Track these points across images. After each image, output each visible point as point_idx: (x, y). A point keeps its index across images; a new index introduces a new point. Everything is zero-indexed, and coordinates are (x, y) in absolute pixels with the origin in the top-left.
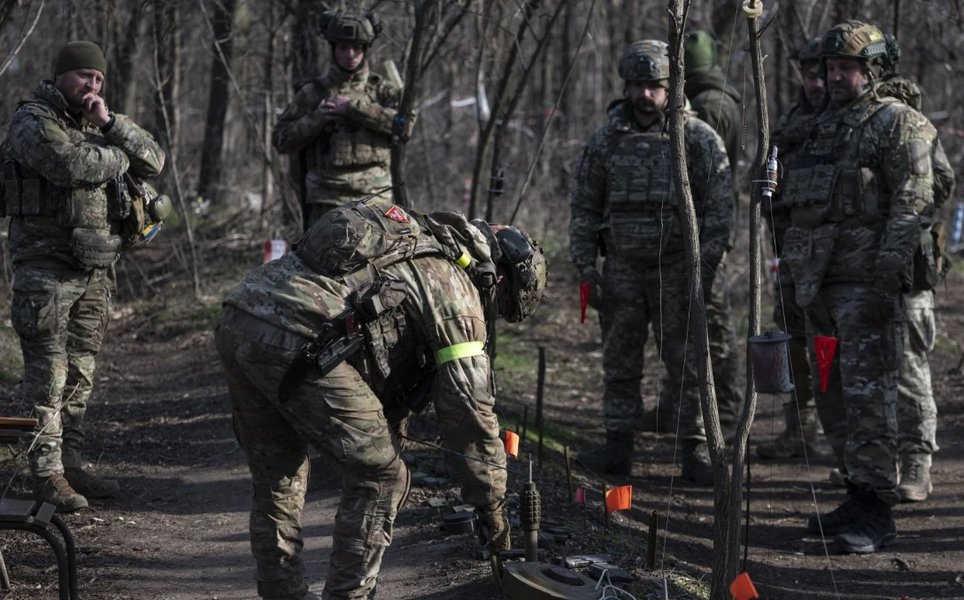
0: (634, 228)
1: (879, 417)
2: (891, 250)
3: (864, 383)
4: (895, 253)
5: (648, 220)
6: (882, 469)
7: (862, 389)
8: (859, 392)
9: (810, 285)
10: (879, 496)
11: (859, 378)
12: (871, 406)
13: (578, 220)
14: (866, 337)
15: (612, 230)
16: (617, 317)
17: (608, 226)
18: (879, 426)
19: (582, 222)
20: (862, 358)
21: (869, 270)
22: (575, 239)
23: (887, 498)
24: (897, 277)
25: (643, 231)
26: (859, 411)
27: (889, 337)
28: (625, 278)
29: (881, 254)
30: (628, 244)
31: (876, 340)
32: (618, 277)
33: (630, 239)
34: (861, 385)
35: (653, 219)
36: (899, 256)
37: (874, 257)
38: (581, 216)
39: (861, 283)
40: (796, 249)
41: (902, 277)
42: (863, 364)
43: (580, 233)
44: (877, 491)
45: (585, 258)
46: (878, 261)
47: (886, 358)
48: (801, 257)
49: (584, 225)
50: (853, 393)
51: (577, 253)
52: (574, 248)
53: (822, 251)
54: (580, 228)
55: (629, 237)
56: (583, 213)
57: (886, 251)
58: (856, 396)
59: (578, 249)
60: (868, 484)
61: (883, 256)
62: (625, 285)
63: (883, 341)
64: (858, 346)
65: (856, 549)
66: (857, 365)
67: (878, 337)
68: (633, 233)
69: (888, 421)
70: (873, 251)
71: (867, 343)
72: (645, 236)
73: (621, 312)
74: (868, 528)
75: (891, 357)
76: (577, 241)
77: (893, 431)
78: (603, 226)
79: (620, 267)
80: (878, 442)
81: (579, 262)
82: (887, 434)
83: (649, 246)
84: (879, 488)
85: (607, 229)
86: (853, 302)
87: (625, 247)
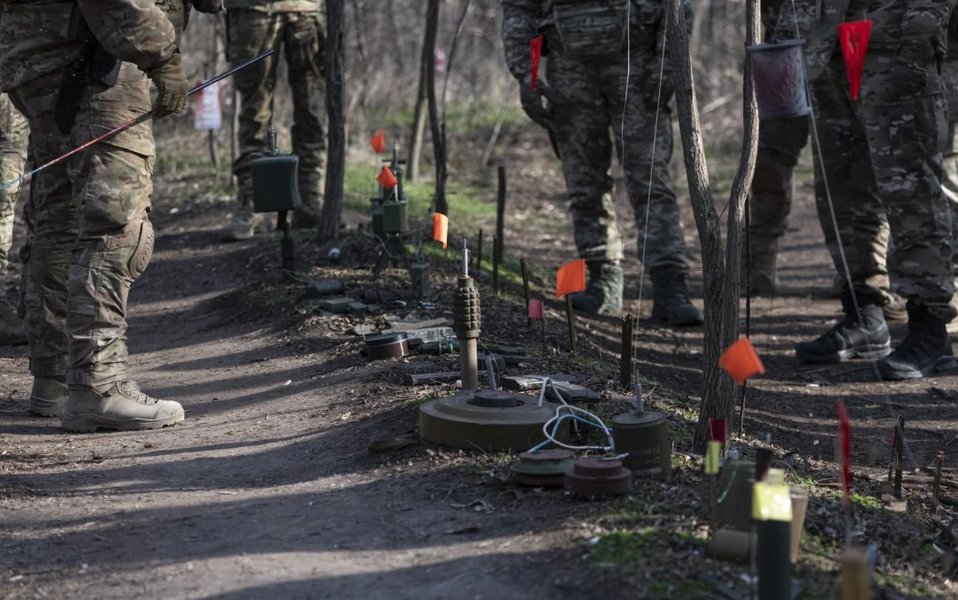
0: (585, 21)
1: (924, 214)
2: (922, 9)
3: (904, 176)
4: (926, 13)
5: (600, 9)
6: (933, 276)
7: (902, 183)
8: (898, 187)
9: (819, 54)
10: (930, 310)
11: (896, 170)
12: (914, 201)
13: (512, 20)
14: (896, 119)
15: (557, 26)
16: (576, 124)
17: (551, 21)
18: (925, 224)
19: (517, 22)
20: (895, 145)
21: (893, 35)
22: (510, 43)
23: (940, 313)
24: (929, 44)
25: (595, 23)
26: (900, 211)
27: (927, 115)
28: (577, 76)
29: (910, 14)
30: (579, 40)
31: (910, 121)
32: (568, 76)
33: (581, 35)
34: (900, 178)
35: (606, 9)
36: (932, 16)
37: (900, 19)
38: (516, 16)
39: (884, 51)
40: (800, 10)
41: (935, 43)
42: (897, 152)
43: (517, 35)
44: (927, 304)
45: (524, 65)
46: (905, 23)
47: (925, 141)
48: (807, 19)
49: (519, 26)
50: (891, 189)
51: (515, 60)
52: (510, 54)
53: (834, 11)
54: (516, 29)
55: (579, 32)
56: (517, 12)
57: (916, 10)
58: (895, 192)
59: (515, 55)
60: (917, 296)
61: (912, 17)
62: (578, 85)
63: (918, 120)
64: (888, 131)
65: (901, 375)
66: (892, 154)
67: (911, 117)
68: (584, 27)
69: (936, 217)
70: (898, 11)
71: (899, 125)
72: (599, 29)
73: (581, 117)
74: (916, 349)
75: (931, 140)
76: (514, 46)
77: (944, 228)
78: (545, 22)
79: (569, 64)
80: (928, 243)
81: (518, 70)
82: (937, 233)
83: (605, 41)
84: (931, 300)
85: (550, 26)
86: (876, 76)
87: (576, 45)
